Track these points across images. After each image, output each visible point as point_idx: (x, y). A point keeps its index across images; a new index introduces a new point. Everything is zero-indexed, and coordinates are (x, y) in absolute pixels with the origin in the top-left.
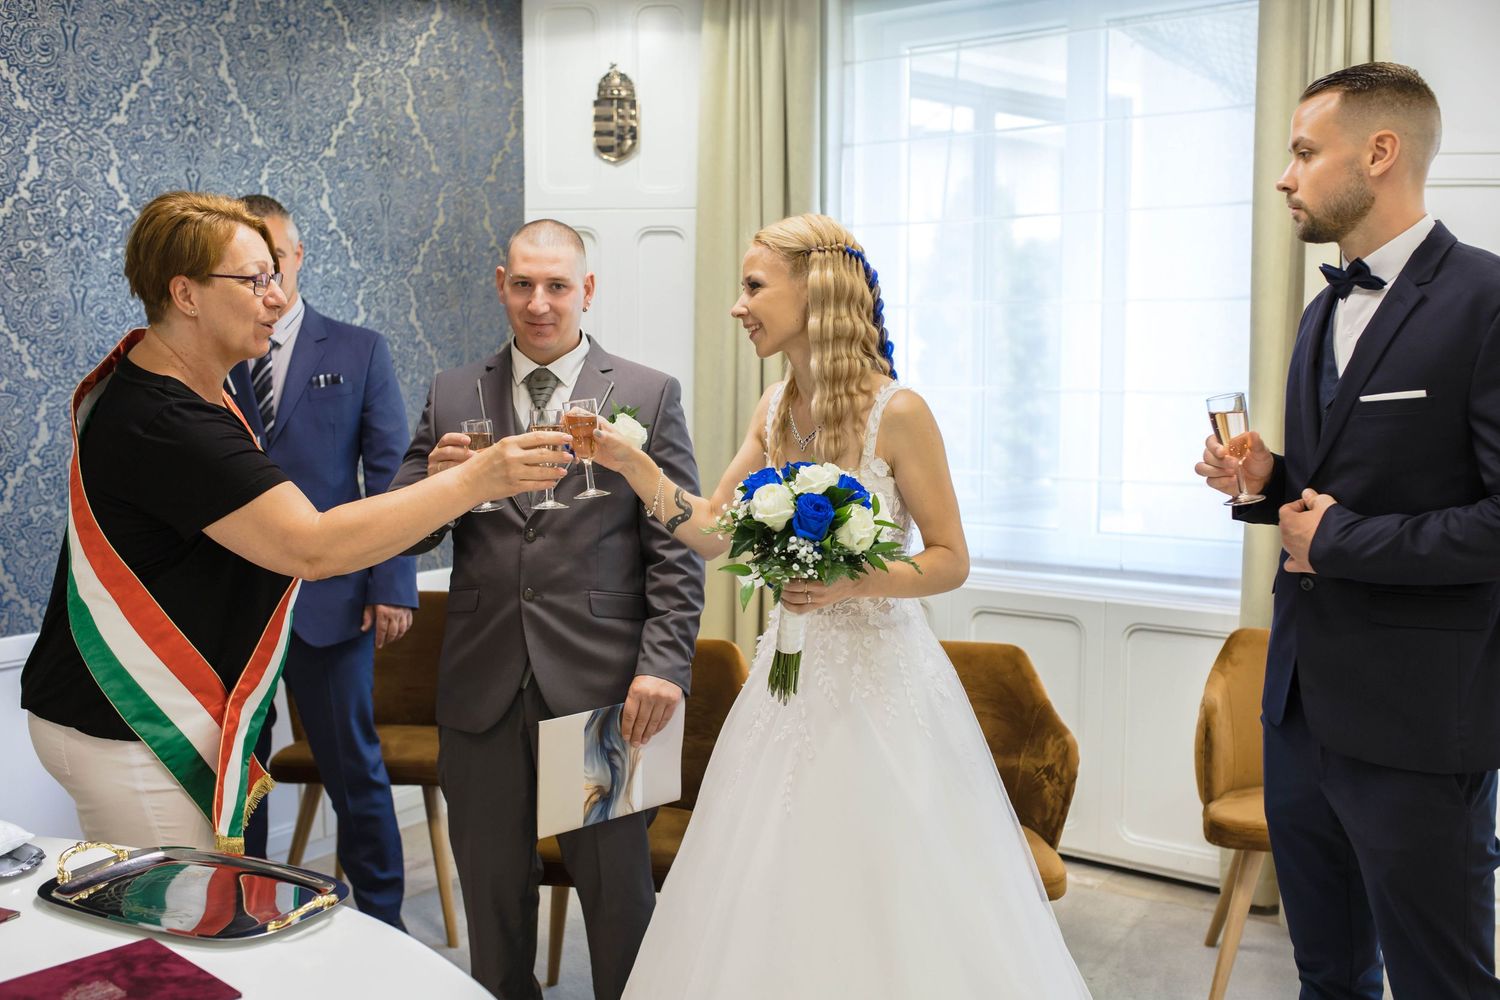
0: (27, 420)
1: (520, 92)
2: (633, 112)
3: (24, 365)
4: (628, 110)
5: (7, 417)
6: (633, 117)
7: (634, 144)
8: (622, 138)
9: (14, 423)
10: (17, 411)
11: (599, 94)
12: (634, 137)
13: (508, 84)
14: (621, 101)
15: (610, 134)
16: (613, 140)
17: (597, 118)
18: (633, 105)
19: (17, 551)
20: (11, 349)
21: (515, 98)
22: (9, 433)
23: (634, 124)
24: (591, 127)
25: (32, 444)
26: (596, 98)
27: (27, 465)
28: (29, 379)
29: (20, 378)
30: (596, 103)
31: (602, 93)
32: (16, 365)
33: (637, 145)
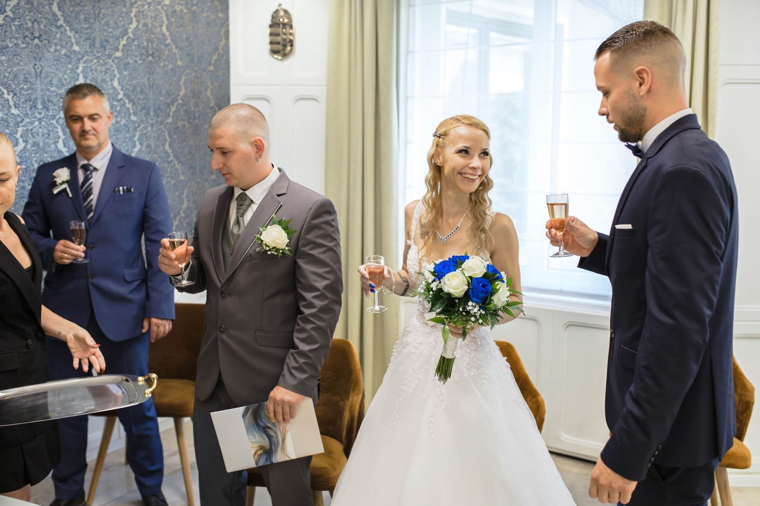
1: (227, 19)
2: (291, 31)
4: (288, 30)
6: (291, 34)
7: (291, 50)
8: (285, 46)
11: (272, 21)
12: (292, 46)
13: (221, 15)
14: (284, 25)
15: (278, 43)
21: (224, 23)
23: (291, 38)
26: (270, 23)
30: (271, 26)
31: (274, 20)
33: (293, 50)
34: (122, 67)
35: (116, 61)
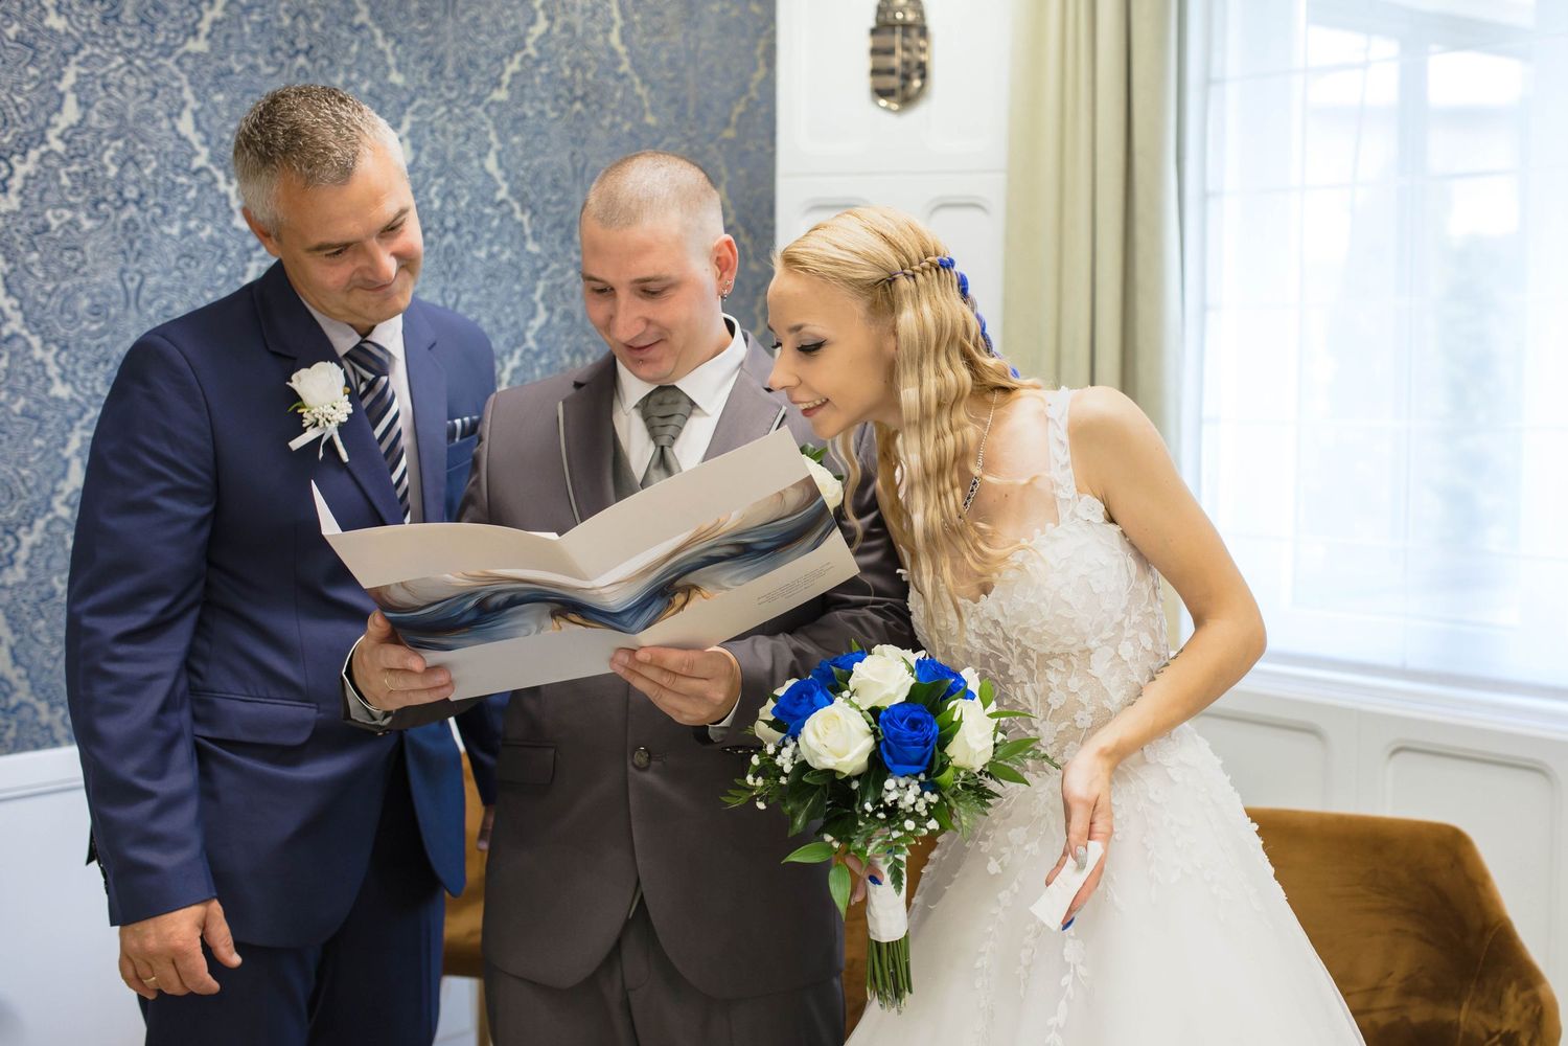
0: (52, 454)
2: (922, 43)
3: (49, 379)
4: (915, 40)
5: (22, 450)
6: (922, 50)
7: (923, 86)
8: (906, 78)
9: (32, 459)
10: (38, 442)
11: (877, 19)
12: (923, 77)
14: (906, 27)
15: (891, 72)
16: (894, 82)
17: (875, 52)
18: (923, 32)
19: (32, 636)
20: (31, 358)
21: (765, 27)
22: (25, 472)
23: (923, 57)
24: (866, 63)
25: (59, 487)
26: (872, 23)
27: (50, 516)
28: (57, 399)
29: (43, 397)
30: (874, 32)
31: (882, 17)
32: (37, 379)
33: (927, 88)
34: (507, 125)
35: (494, 111)
